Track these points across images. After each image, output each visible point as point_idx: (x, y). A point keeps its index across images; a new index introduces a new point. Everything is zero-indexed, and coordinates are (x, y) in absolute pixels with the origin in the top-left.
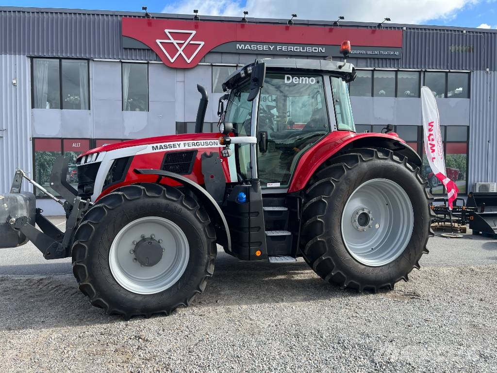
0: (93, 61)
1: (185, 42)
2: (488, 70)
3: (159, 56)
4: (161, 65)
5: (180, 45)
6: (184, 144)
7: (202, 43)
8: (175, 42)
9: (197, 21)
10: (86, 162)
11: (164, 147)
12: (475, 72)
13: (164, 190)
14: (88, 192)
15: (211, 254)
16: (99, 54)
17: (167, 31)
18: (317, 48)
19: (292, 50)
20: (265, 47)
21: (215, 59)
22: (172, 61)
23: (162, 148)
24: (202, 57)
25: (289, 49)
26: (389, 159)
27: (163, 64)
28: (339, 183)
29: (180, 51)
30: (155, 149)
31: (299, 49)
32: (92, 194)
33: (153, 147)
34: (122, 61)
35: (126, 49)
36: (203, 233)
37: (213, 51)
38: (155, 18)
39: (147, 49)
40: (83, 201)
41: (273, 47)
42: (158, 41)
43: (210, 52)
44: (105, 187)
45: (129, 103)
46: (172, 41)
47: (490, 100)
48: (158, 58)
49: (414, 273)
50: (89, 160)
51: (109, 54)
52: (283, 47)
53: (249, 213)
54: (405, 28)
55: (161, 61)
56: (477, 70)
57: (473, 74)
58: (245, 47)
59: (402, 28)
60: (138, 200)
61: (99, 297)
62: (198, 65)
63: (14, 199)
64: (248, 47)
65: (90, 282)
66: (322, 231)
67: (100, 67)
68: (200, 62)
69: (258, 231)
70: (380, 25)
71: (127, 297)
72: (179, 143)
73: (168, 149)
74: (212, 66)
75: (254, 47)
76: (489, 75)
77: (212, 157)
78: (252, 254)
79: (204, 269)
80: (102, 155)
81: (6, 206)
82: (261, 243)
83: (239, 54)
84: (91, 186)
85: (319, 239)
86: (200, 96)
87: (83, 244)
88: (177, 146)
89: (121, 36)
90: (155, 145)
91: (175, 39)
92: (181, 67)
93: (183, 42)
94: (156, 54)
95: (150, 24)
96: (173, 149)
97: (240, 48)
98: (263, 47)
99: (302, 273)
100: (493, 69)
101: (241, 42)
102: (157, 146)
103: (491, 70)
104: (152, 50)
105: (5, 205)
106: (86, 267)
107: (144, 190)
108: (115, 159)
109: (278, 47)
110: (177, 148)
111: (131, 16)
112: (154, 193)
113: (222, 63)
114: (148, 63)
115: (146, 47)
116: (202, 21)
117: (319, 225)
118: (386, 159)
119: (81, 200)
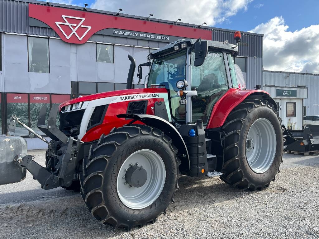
0: (5, 34)
1: (77, 26)
2: (255, 56)
3: (57, 34)
4: (58, 40)
5: (74, 27)
6: (140, 95)
7: (90, 28)
8: (70, 25)
9: (85, 12)
10: (71, 109)
11: (128, 98)
12: (249, 57)
13: (152, 129)
14: (74, 133)
15: (179, 174)
16: (10, 29)
17: (63, 16)
18: (165, 37)
19: (150, 37)
20: (132, 34)
21: (99, 39)
22: (68, 38)
23: (127, 99)
24: (88, 37)
25: (148, 36)
26: (266, 106)
27: (61, 39)
28: (245, 121)
29: (74, 31)
30: (123, 100)
31: (154, 37)
32: (78, 134)
33: (121, 98)
34: (29, 35)
35: (31, 27)
36: (174, 159)
37: (98, 33)
38: (54, 7)
39: (48, 28)
40: (75, 140)
41: (138, 34)
42: (57, 23)
43: (95, 34)
44: (89, 128)
45: (33, 66)
46: (68, 23)
47: (256, 74)
48: (57, 35)
49: (278, 176)
50: (74, 108)
51: (17, 30)
52: (144, 35)
53: (198, 143)
54: (213, 30)
55: (59, 37)
56: (250, 56)
57: (248, 59)
58: (119, 33)
59: (211, 29)
60: (137, 138)
61: (111, 216)
62: (87, 42)
63: (18, 141)
64: (121, 32)
65: (104, 205)
66: (237, 153)
67: (10, 38)
68: (88, 40)
69: (203, 155)
70: (199, 26)
71: (129, 213)
72: (137, 95)
73: (131, 100)
74: (96, 43)
75: (125, 33)
76: (256, 60)
77: (161, 105)
78: (200, 172)
79: (175, 186)
80: (86, 103)
81: (12, 148)
82: (204, 164)
83: (115, 37)
84: (78, 128)
85: (236, 159)
86: (130, 63)
87: (101, 175)
88: (136, 97)
89: (28, 17)
90: (122, 96)
91: (70, 23)
92: (74, 43)
93: (75, 25)
94: (55, 32)
95: (48, 10)
96: (133, 99)
97: (116, 33)
98: (131, 34)
99: (205, 182)
100: (257, 56)
101: (116, 29)
102: (123, 97)
103: (256, 57)
104: (52, 29)
105: (11, 146)
106: (102, 193)
107: (140, 130)
108: (96, 107)
109: (141, 34)
110: (136, 99)
111: (35, 4)
112: (145, 132)
113: (103, 42)
114: (49, 38)
115: (46, 26)
116: (89, 13)
117: (235, 149)
118: (265, 106)
119: (74, 140)
